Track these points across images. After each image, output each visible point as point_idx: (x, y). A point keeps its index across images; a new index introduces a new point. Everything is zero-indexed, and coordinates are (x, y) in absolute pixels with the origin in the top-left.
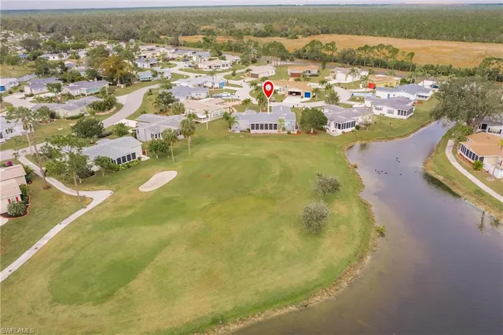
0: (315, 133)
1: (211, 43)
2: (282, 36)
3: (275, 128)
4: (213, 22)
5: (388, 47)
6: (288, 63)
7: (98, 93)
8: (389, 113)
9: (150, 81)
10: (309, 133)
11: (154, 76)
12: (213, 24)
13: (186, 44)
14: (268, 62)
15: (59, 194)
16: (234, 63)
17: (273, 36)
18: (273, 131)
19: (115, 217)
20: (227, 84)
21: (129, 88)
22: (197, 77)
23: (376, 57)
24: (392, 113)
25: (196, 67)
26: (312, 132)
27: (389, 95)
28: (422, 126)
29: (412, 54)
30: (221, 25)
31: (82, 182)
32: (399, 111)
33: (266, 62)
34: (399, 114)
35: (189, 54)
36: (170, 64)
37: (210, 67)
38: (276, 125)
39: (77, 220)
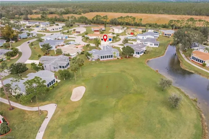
0: (129, 57)
1: (45, 18)
2: (74, 14)
3: (112, 57)
4: (37, 8)
5: (131, 17)
6: (88, 26)
7: (2, 46)
8: (151, 45)
9: (27, 38)
10: (126, 57)
11: (28, 36)
12: (38, 9)
13: (31, 19)
14: (78, 25)
15: (23, 112)
16: (63, 27)
17: (70, 14)
18: (111, 58)
19: (70, 120)
20: (68, 37)
21: (18, 43)
22: (52, 35)
23: (126, 21)
24: (152, 45)
25: (46, 30)
26: (127, 57)
27: (143, 37)
28: (166, 50)
29: (141, 20)
30: (42, 9)
31: (33, 101)
32: (155, 44)
33: (77, 26)
34: (155, 45)
35: (37, 24)
36: (31, 29)
37: (53, 29)
38: (112, 56)
39: (48, 127)
